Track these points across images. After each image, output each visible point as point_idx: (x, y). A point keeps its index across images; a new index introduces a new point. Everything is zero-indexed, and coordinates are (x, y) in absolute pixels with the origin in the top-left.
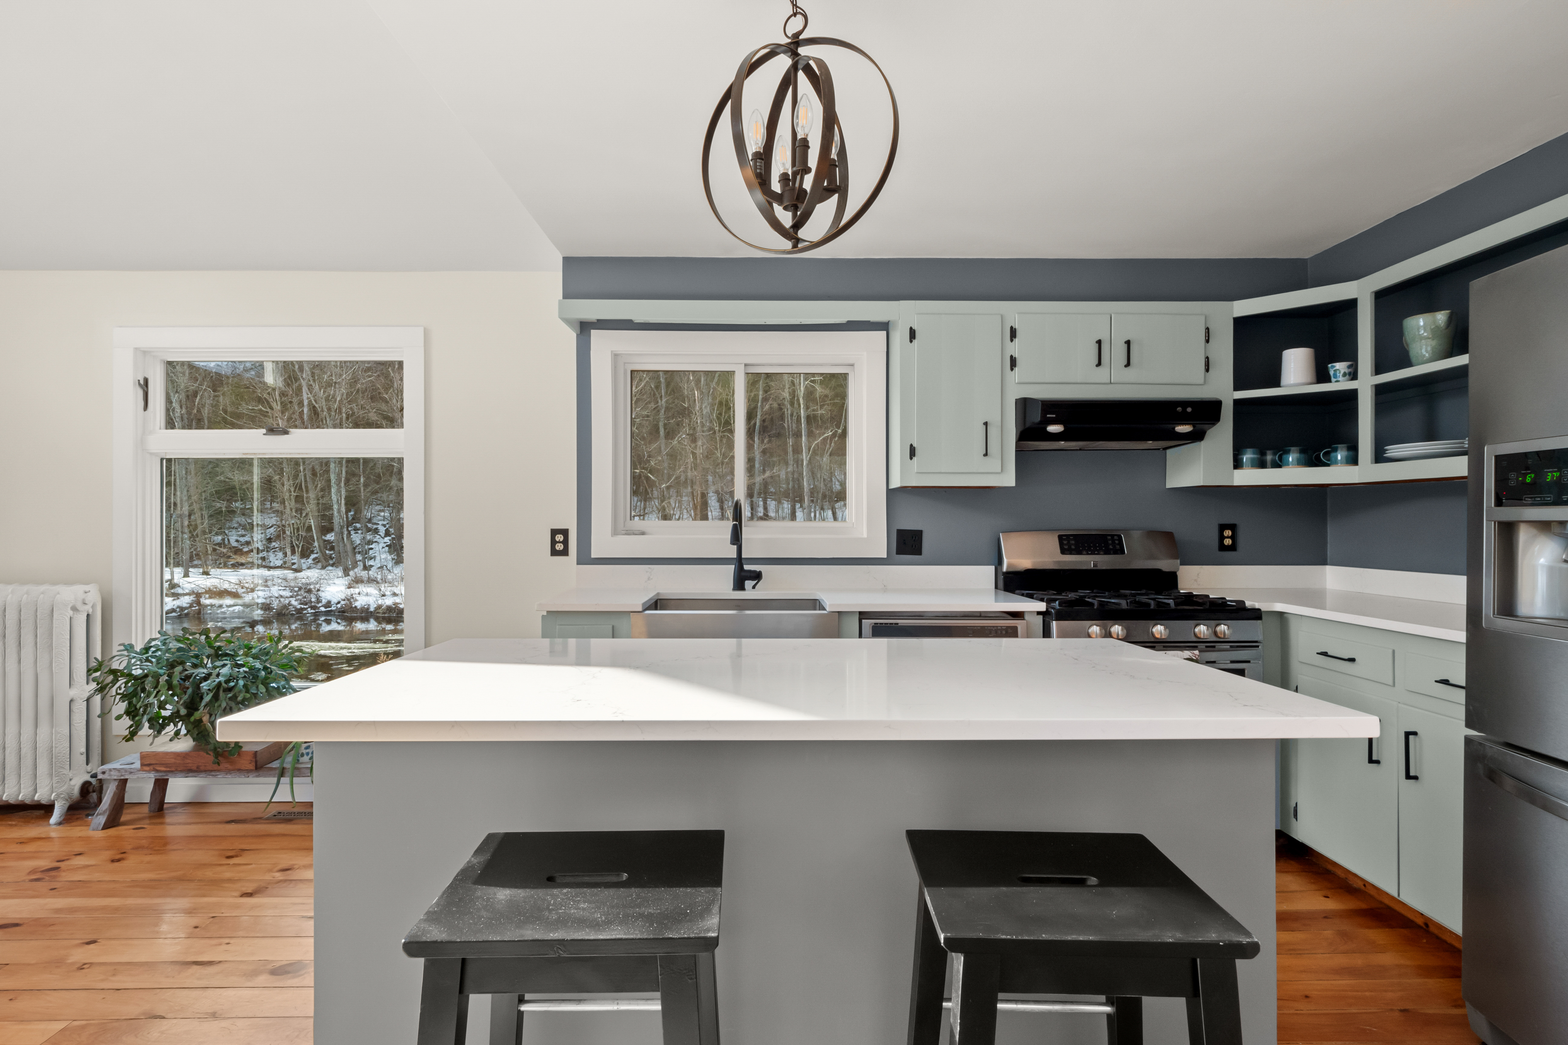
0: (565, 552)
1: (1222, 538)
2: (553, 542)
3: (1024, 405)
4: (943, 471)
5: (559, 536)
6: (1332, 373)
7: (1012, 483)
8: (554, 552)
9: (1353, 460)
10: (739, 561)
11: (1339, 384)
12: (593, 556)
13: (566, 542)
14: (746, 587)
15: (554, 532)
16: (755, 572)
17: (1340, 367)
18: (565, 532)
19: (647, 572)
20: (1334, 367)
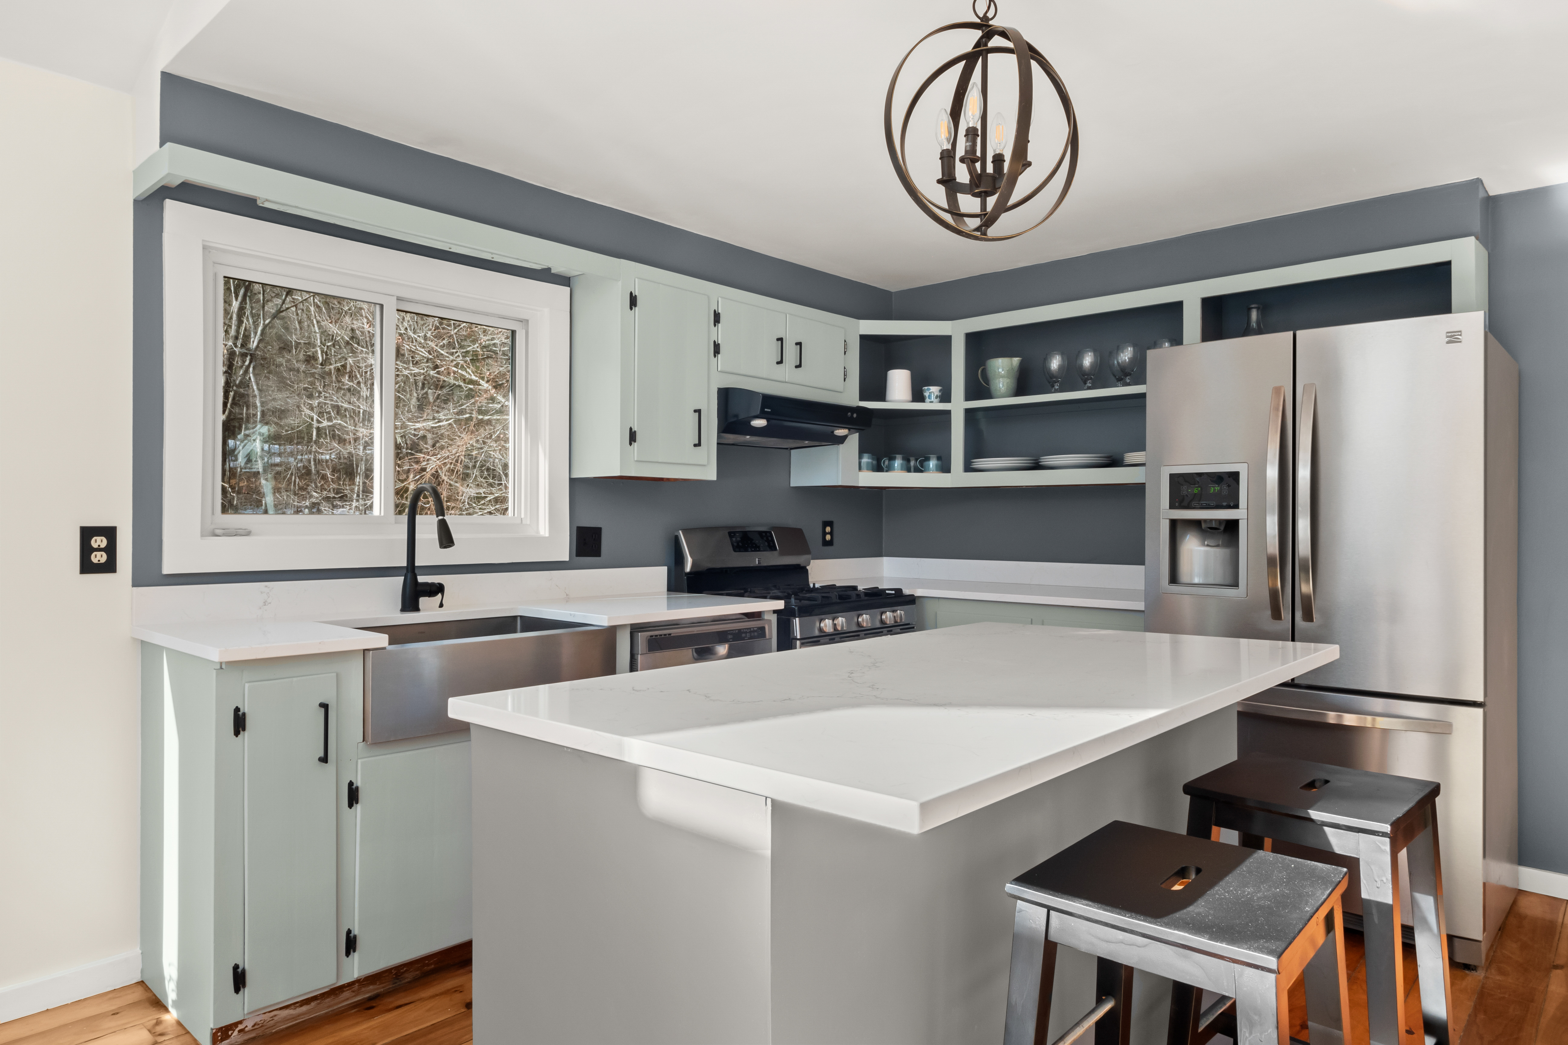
0: (110, 567)
1: (824, 534)
2: (86, 550)
3: (726, 396)
4: (660, 461)
5: (99, 539)
6: (926, 394)
7: (713, 477)
8: (87, 567)
9: (945, 468)
10: (411, 570)
11: (932, 403)
12: (166, 570)
13: (111, 550)
14: (420, 607)
15: (87, 533)
16: (433, 584)
17: (934, 391)
18: (110, 533)
19: (262, 593)
20: (930, 389)
